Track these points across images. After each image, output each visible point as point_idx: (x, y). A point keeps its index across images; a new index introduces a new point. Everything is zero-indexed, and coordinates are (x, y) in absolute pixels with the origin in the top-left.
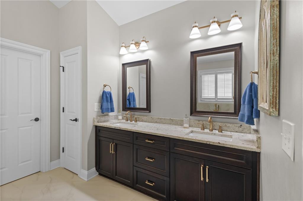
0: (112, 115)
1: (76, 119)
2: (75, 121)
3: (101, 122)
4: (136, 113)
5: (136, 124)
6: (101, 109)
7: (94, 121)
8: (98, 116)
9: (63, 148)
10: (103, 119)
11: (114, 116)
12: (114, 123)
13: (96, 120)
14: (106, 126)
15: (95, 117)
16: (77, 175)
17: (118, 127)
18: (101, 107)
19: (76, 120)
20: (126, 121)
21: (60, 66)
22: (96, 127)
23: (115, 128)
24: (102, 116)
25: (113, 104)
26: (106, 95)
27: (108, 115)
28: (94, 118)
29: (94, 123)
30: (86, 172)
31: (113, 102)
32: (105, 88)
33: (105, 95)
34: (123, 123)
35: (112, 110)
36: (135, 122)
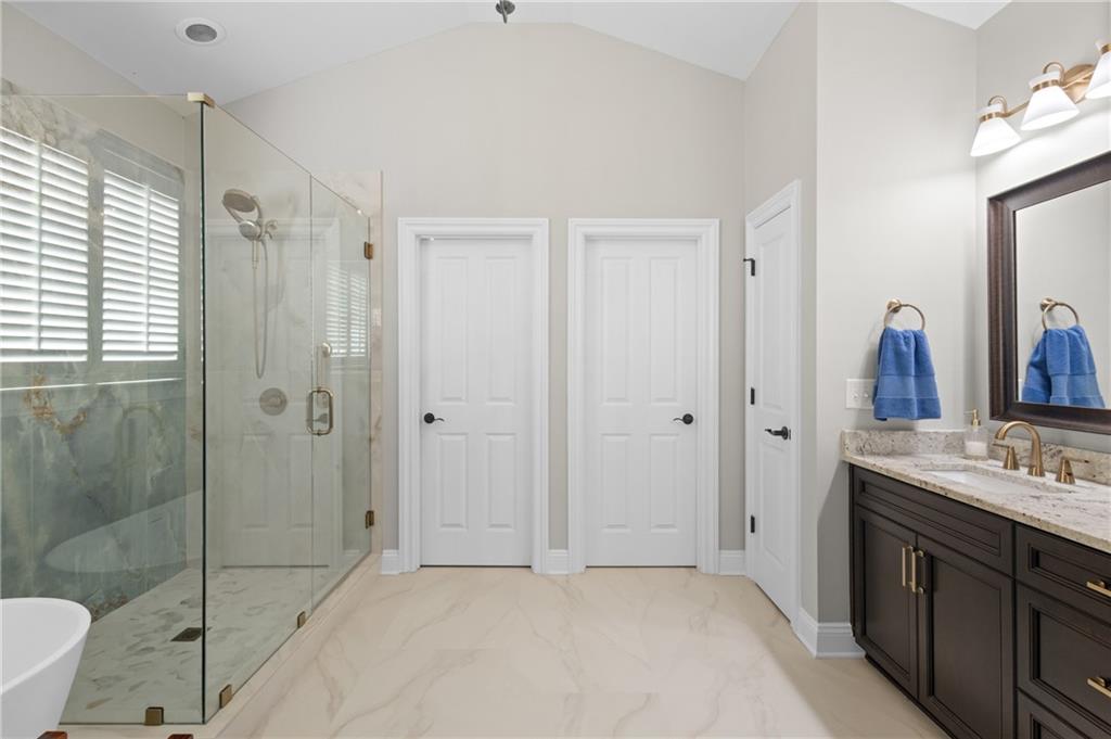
0: (931, 431)
1: (785, 428)
2: (780, 437)
3: (873, 454)
4: (1075, 436)
5: (1059, 490)
6: (873, 401)
7: (842, 446)
8: (861, 428)
9: (753, 519)
10: (884, 440)
11: (943, 437)
12: (935, 468)
13: (851, 445)
14: (887, 470)
15: (847, 431)
16: (789, 621)
17: (934, 485)
18: (875, 394)
19: (784, 433)
20: (1005, 467)
21: (745, 260)
22: (853, 469)
23: (923, 486)
24: (880, 430)
25: (934, 383)
26: (897, 344)
27: (909, 429)
28: (843, 434)
29: (842, 452)
30: (814, 625)
31: (933, 375)
32: (897, 316)
33: (890, 347)
34: (985, 472)
35: (929, 410)
36: (1058, 480)
